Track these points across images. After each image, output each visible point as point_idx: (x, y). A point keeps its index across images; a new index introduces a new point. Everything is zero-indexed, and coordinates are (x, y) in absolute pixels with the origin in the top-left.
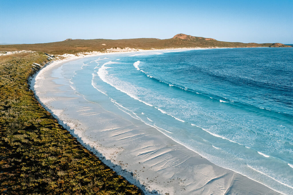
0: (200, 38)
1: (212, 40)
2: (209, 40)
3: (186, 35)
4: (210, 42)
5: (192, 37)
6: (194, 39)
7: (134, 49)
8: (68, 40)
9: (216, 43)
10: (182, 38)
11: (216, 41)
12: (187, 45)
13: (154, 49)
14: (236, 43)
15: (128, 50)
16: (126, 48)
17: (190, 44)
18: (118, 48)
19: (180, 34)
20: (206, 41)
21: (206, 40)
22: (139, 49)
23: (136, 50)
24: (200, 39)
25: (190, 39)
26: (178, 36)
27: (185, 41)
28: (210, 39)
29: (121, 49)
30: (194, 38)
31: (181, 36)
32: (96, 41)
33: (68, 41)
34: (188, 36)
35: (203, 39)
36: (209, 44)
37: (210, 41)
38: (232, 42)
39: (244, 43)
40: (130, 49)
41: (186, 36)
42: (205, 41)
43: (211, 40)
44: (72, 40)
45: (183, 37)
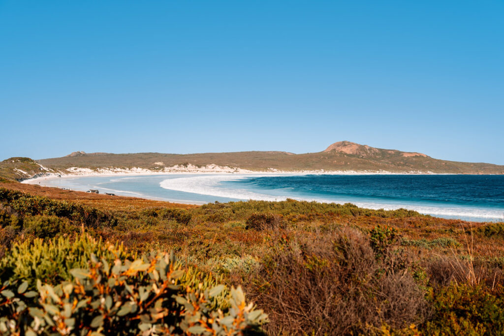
0: (390, 152)
1: (419, 157)
2: (413, 157)
3: (357, 145)
4: (416, 162)
5: (370, 149)
6: (375, 153)
7: (227, 169)
8: (75, 154)
9: (429, 163)
10: (347, 150)
11: (428, 159)
12: (359, 166)
13: (275, 170)
14: (478, 163)
15: (214, 170)
16: (210, 167)
17: (364, 163)
18: (190, 166)
19: (343, 142)
20: (405, 158)
21: (406, 155)
22: (239, 169)
23: (232, 170)
24: (390, 154)
25: (366, 153)
26: (338, 146)
27: (353, 158)
28: (414, 155)
29: (197, 167)
30: (377, 151)
31: (345, 145)
32: (141, 158)
33: (77, 156)
34: (362, 148)
35: (398, 153)
36: (412, 166)
37: (414, 159)
38: (469, 162)
39: (498, 166)
40: (218, 168)
41: (357, 147)
42: (402, 160)
43: (416, 157)
44: (85, 155)
45: (349, 149)
